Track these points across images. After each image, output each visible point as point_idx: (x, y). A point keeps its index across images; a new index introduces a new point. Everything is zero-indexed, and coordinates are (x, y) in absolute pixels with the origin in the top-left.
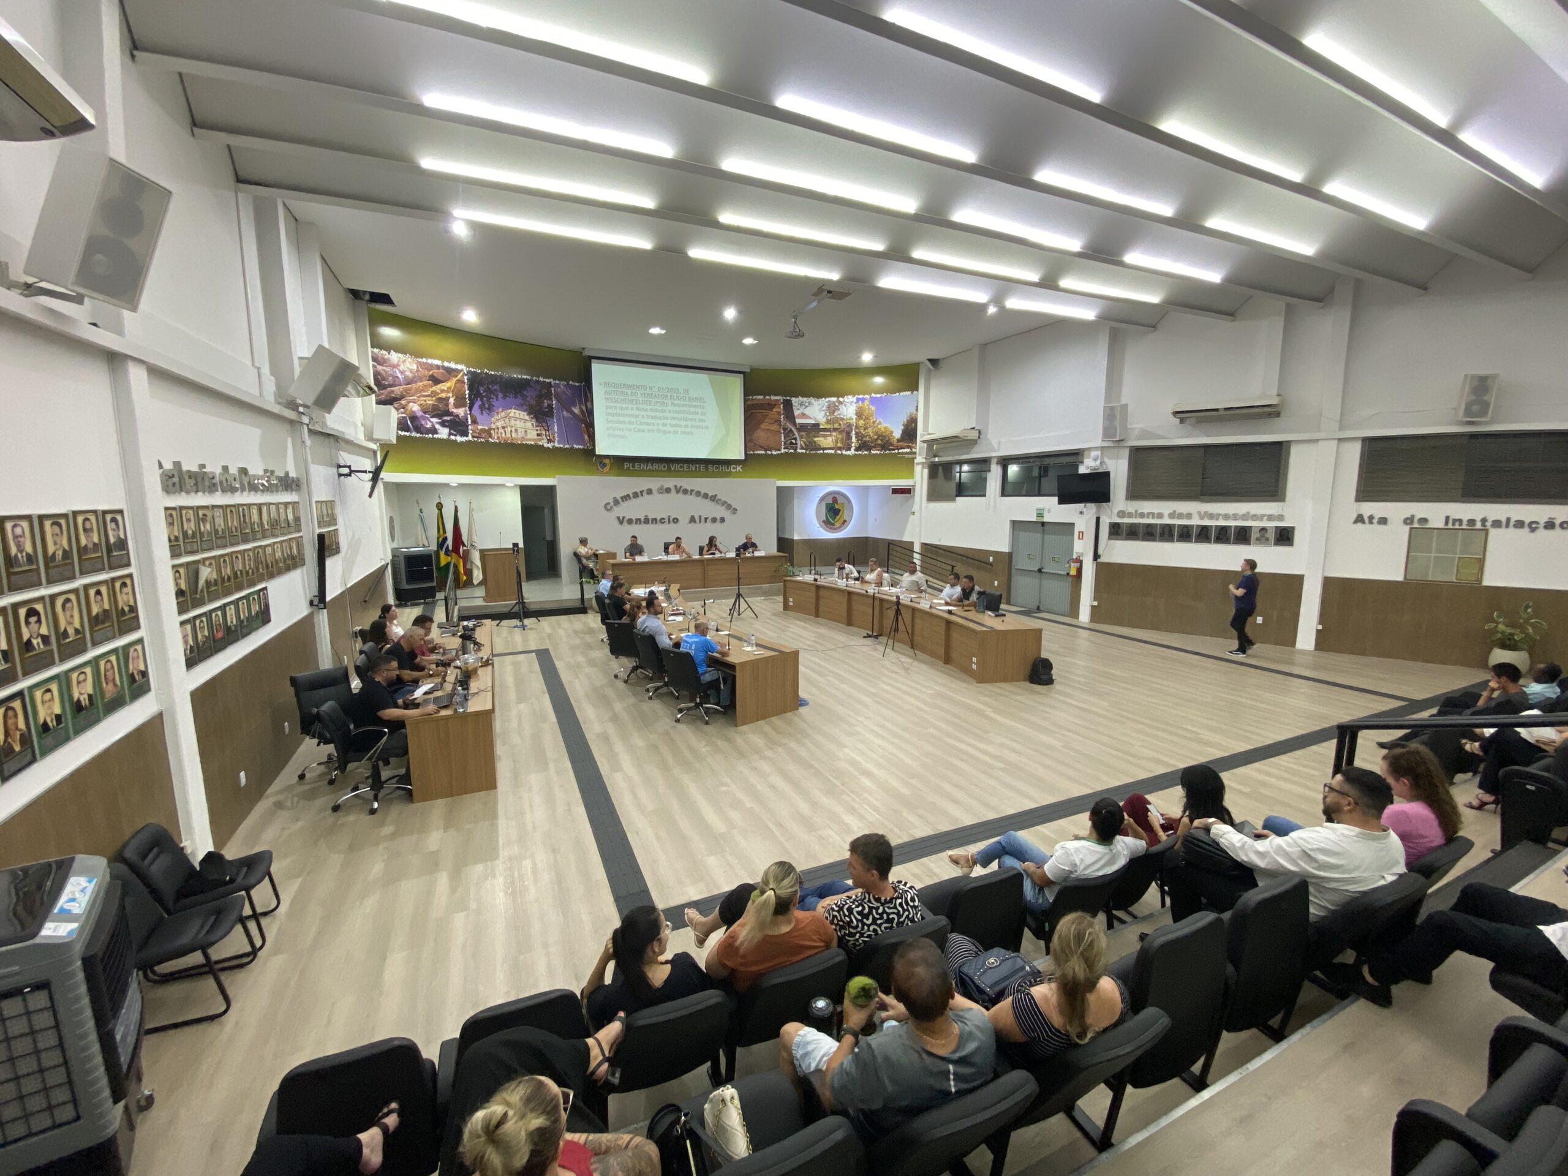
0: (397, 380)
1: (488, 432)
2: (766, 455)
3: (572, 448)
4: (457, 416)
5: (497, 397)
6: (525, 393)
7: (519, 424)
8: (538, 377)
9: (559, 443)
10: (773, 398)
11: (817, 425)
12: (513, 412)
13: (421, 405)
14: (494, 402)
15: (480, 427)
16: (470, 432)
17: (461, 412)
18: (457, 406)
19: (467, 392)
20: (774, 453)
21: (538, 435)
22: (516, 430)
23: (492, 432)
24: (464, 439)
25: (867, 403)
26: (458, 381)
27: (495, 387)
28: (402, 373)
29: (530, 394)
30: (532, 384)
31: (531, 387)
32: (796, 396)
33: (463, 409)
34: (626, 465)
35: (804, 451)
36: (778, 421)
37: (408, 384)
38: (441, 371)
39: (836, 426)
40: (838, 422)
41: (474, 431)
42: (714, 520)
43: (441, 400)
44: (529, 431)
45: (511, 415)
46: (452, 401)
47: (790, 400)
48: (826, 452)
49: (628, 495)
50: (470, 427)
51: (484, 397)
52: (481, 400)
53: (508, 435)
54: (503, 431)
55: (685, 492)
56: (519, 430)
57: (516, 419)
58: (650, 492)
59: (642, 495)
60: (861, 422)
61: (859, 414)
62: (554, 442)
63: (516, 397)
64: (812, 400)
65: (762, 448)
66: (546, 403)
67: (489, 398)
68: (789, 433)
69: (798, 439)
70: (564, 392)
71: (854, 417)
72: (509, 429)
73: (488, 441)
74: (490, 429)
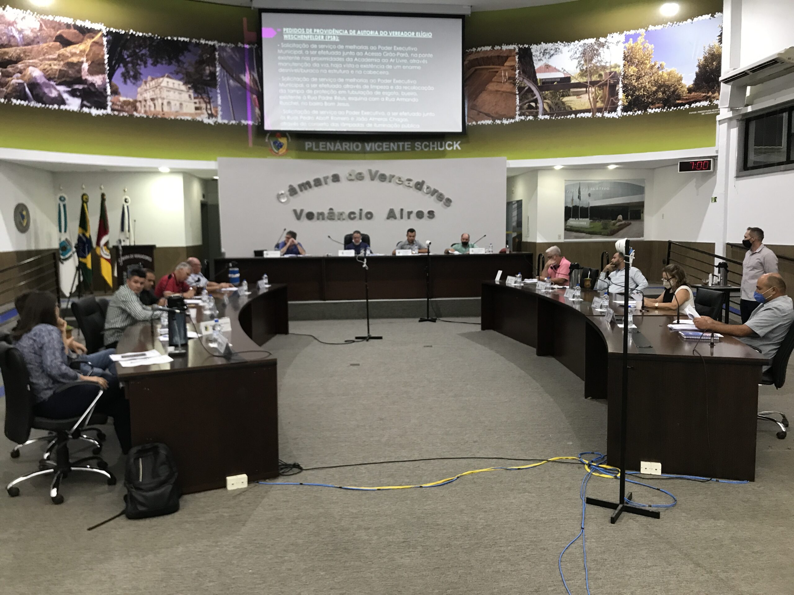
0: (12, 40)
1: (134, 105)
2: (494, 126)
3: (240, 124)
4: (93, 84)
5: (145, 63)
6: (182, 58)
7: (172, 96)
8: (199, 39)
9: (223, 118)
10: (505, 47)
11: (568, 79)
12: (166, 82)
13: (44, 70)
14: (142, 69)
15: (122, 99)
16: (109, 104)
17: (98, 80)
18: (92, 72)
19: (106, 56)
20: (505, 122)
21: (197, 109)
22: (169, 103)
23: (138, 104)
24: (101, 112)
25: (641, 40)
26: (96, 43)
27: (143, 52)
28: (20, 32)
29: (188, 59)
30: (190, 47)
31: (189, 51)
32: (538, 43)
33: (101, 76)
34: (308, 144)
35: (547, 117)
36: (512, 79)
37: (28, 44)
38: (73, 31)
39: (595, 78)
40: (598, 72)
41: (113, 104)
42: (420, 215)
43: (71, 65)
44: (185, 105)
45: (164, 84)
46: (85, 66)
47: (529, 49)
48: (578, 115)
49: (308, 183)
50: (109, 98)
51: (128, 62)
52: (125, 66)
53: (159, 109)
54: (151, 103)
55: (383, 178)
56: (173, 103)
57: (169, 89)
58: (336, 178)
59: (326, 183)
60: (632, 70)
61: (628, 59)
62: (216, 117)
63: (170, 64)
64: (560, 45)
65: (488, 116)
66: (208, 70)
67: (135, 65)
68: (526, 94)
69: (540, 101)
70: (231, 57)
71: (621, 62)
72: (160, 101)
73: (132, 116)
74: (136, 101)
